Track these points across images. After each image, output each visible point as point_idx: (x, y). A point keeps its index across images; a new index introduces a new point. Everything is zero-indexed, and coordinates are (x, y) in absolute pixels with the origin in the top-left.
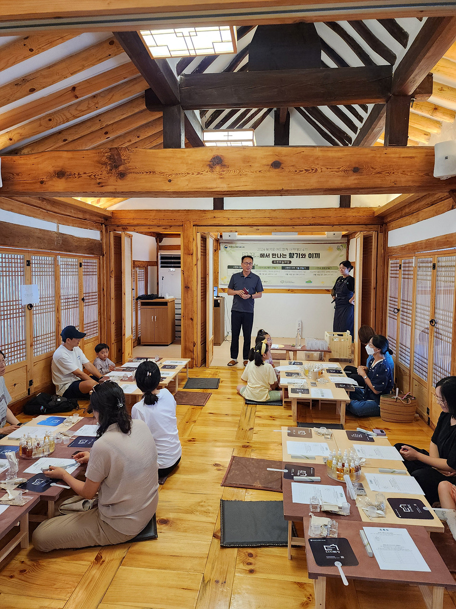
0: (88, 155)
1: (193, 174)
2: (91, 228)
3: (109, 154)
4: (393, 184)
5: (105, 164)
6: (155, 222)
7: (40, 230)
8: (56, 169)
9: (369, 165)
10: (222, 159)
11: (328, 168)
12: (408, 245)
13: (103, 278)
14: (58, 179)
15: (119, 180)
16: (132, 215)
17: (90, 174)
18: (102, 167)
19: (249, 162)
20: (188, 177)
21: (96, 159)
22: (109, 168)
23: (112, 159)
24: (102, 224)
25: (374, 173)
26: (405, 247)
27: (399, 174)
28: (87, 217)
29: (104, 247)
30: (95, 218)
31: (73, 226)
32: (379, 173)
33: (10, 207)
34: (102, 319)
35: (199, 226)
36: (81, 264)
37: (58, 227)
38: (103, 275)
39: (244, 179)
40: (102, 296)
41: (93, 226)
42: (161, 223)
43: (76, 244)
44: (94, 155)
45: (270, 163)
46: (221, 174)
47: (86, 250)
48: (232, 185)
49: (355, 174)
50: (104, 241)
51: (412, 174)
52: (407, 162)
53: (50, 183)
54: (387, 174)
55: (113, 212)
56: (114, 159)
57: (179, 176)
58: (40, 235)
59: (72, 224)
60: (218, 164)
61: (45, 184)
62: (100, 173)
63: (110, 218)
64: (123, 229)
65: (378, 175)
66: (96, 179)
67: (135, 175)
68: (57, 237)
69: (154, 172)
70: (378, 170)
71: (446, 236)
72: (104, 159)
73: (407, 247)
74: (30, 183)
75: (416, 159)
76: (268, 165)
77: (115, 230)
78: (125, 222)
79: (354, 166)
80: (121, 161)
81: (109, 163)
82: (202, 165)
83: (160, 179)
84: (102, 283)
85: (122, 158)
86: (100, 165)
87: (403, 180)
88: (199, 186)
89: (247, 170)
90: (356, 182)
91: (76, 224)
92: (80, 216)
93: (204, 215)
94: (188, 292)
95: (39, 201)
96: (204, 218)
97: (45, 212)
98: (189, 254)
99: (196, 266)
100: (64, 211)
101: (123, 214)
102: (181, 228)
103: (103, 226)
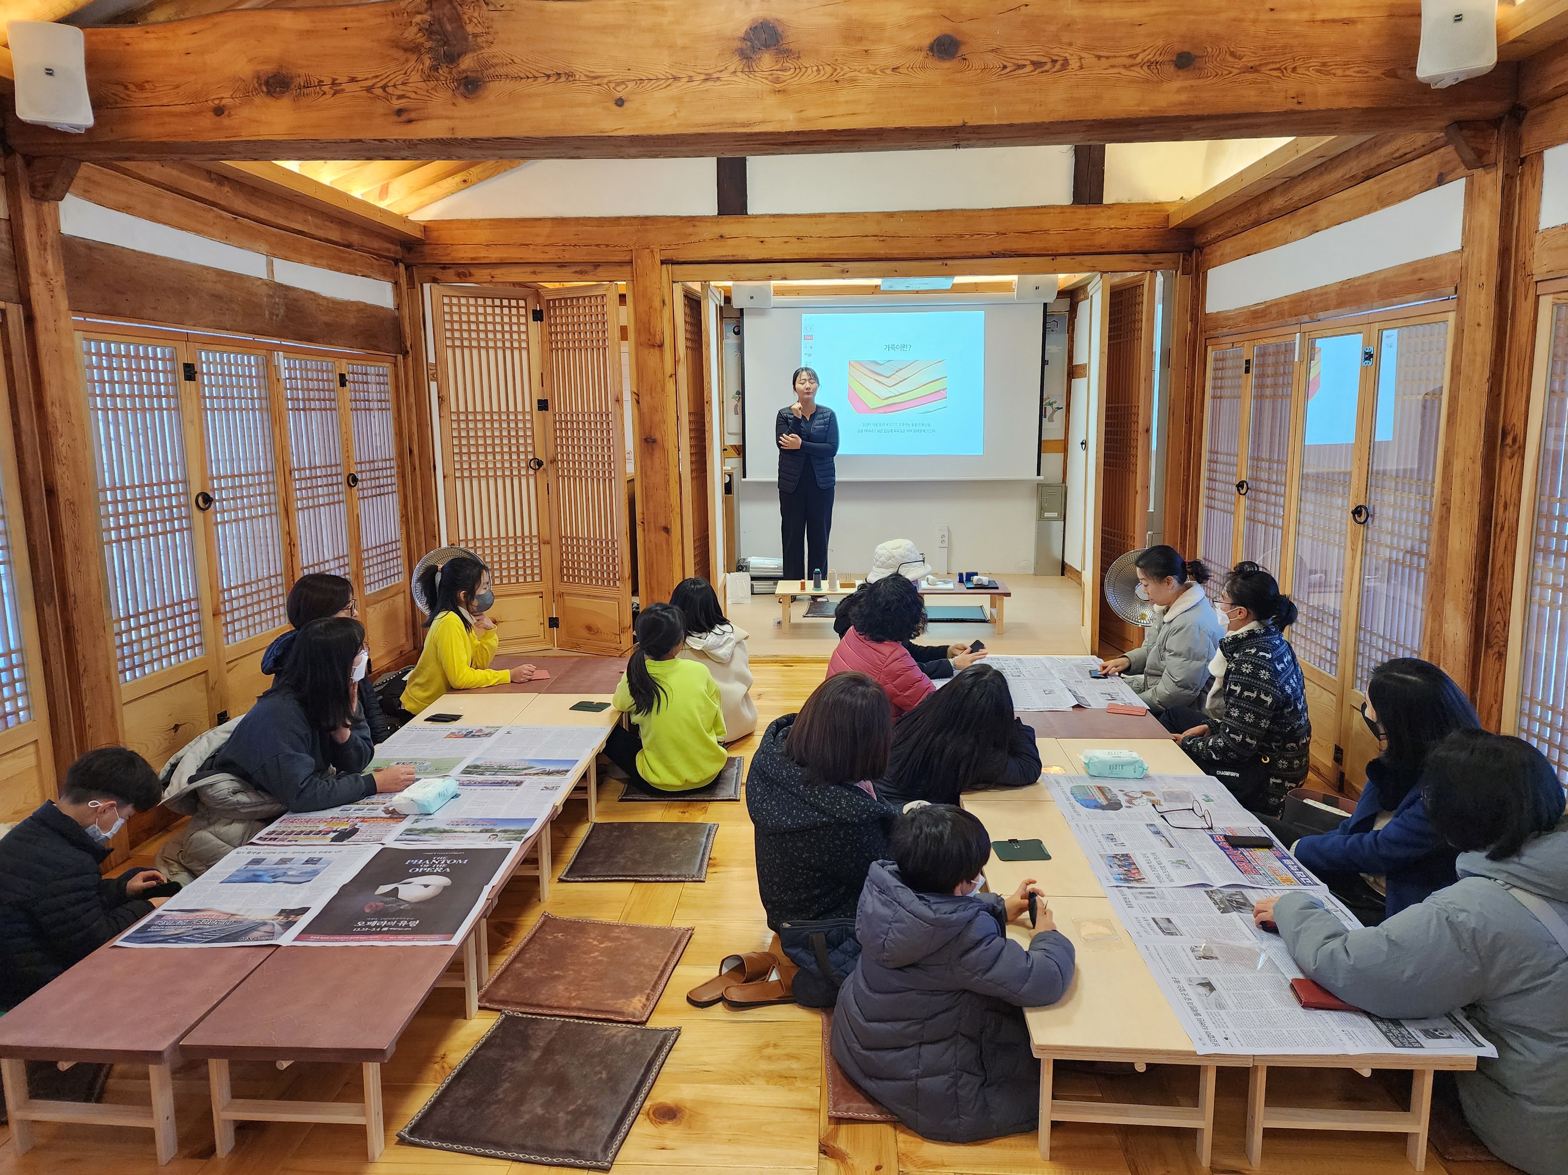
0: (359, 20)
1: (691, 79)
2: (366, 272)
3: (427, 17)
4: (1292, 105)
5: (415, 49)
6: (552, 255)
7: (220, 273)
8: (259, 68)
9: (1224, 45)
10: (780, 29)
11: (1099, 57)
12: (1277, 303)
13: (409, 419)
14: (268, 100)
15: (461, 100)
16: (483, 236)
17: (369, 83)
18: (407, 61)
19: (860, 39)
20: (675, 89)
21: (386, 33)
22: (428, 63)
23: (437, 33)
24: (396, 262)
25: (1235, 71)
26: (1264, 310)
27: (1312, 72)
28: (355, 237)
29: (407, 329)
30: (376, 244)
31: (315, 264)
32: (1253, 69)
33: (123, 199)
34: (413, 534)
35: (678, 263)
36: (342, 376)
37: (270, 265)
38: (409, 410)
39: (845, 94)
41: (371, 266)
42: (567, 256)
43: (326, 319)
44: (379, 20)
45: (927, 42)
46: (777, 80)
47: (355, 336)
48: (811, 113)
49: (1181, 73)
50: (406, 311)
51: (1348, 73)
52: (1333, 35)
53: (245, 112)
54: (1276, 73)
55: (426, 228)
56: (444, 33)
57: (647, 85)
58: (220, 288)
59: (311, 260)
60: (767, 46)
61: (229, 115)
62: (400, 78)
63: (419, 242)
64: (459, 275)
65: (1250, 76)
66: (387, 98)
67: (508, 86)
68: (269, 296)
69: (570, 75)
70: (1250, 60)
71: (1415, 267)
72: (411, 33)
73: (1274, 310)
74: (181, 115)
75: (1360, 26)
76: (920, 50)
77: (434, 280)
78: (464, 254)
79: (1179, 47)
80: (466, 39)
81: (428, 45)
82: (717, 52)
83: (589, 98)
84: (406, 432)
85: (470, 28)
86: (400, 54)
87: (1321, 89)
88: (709, 118)
89: (856, 66)
90: (1183, 97)
91: (321, 257)
92: (335, 234)
93: (691, 230)
94: (652, 455)
95: (208, 184)
96: (693, 239)
97: (228, 219)
98: (653, 346)
99: (672, 380)
100: (286, 218)
101: (456, 232)
102: (627, 269)
103: (402, 267)
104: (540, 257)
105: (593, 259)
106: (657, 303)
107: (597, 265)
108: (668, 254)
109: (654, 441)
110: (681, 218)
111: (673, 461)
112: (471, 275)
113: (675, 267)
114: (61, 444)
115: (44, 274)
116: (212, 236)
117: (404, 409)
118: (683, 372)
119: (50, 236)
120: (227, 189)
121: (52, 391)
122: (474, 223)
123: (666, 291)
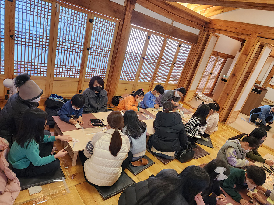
2: (194, 27)
6: (233, 30)
7: (161, 22)
16: (221, 23)
24: (203, 26)
28: (194, 20)
29: (199, 40)
30: (199, 22)
31: (183, 23)
33: (147, 6)
34: (183, 77)
35: (262, 37)
36: (180, 45)
37: (173, 22)
40: (187, 65)
41: (196, 26)
42: (236, 31)
43: (181, 34)
47: (186, 38)
50: (200, 36)
55: (211, 20)
58: (160, 24)
59: (182, 23)
63: (209, 23)
64: (213, 31)
68: (170, 28)
77: (208, 31)
78: (215, 27)
84: (190, 58)
91: (185, 22)
92: (189, 19)
93: (269, 30)
94: (233, 78)
95: (165, 5)
96: (268, 32)
97: (167, 12)
98: (245, 55)
99: (246, 63)
100: (179, 14)
101: (216, 22)
102: (248, 36)
103: (204, 27)
104: (230, 30)
105: (242, 32)
106: (251, 46)
107: (242, 34)
108: (260, 35)
109: (235, 75)
110: (268, 27)
111: (237, 81)
112: (215, 31)
113: (261, 38)
114: (121, 43)
115: (128, 16)
116: (162, 15)
118: (250, 62)
119: (131, 10)
120: (168, 7)
121: (123, 34)
122: (221, 21)
123: (255, 43)
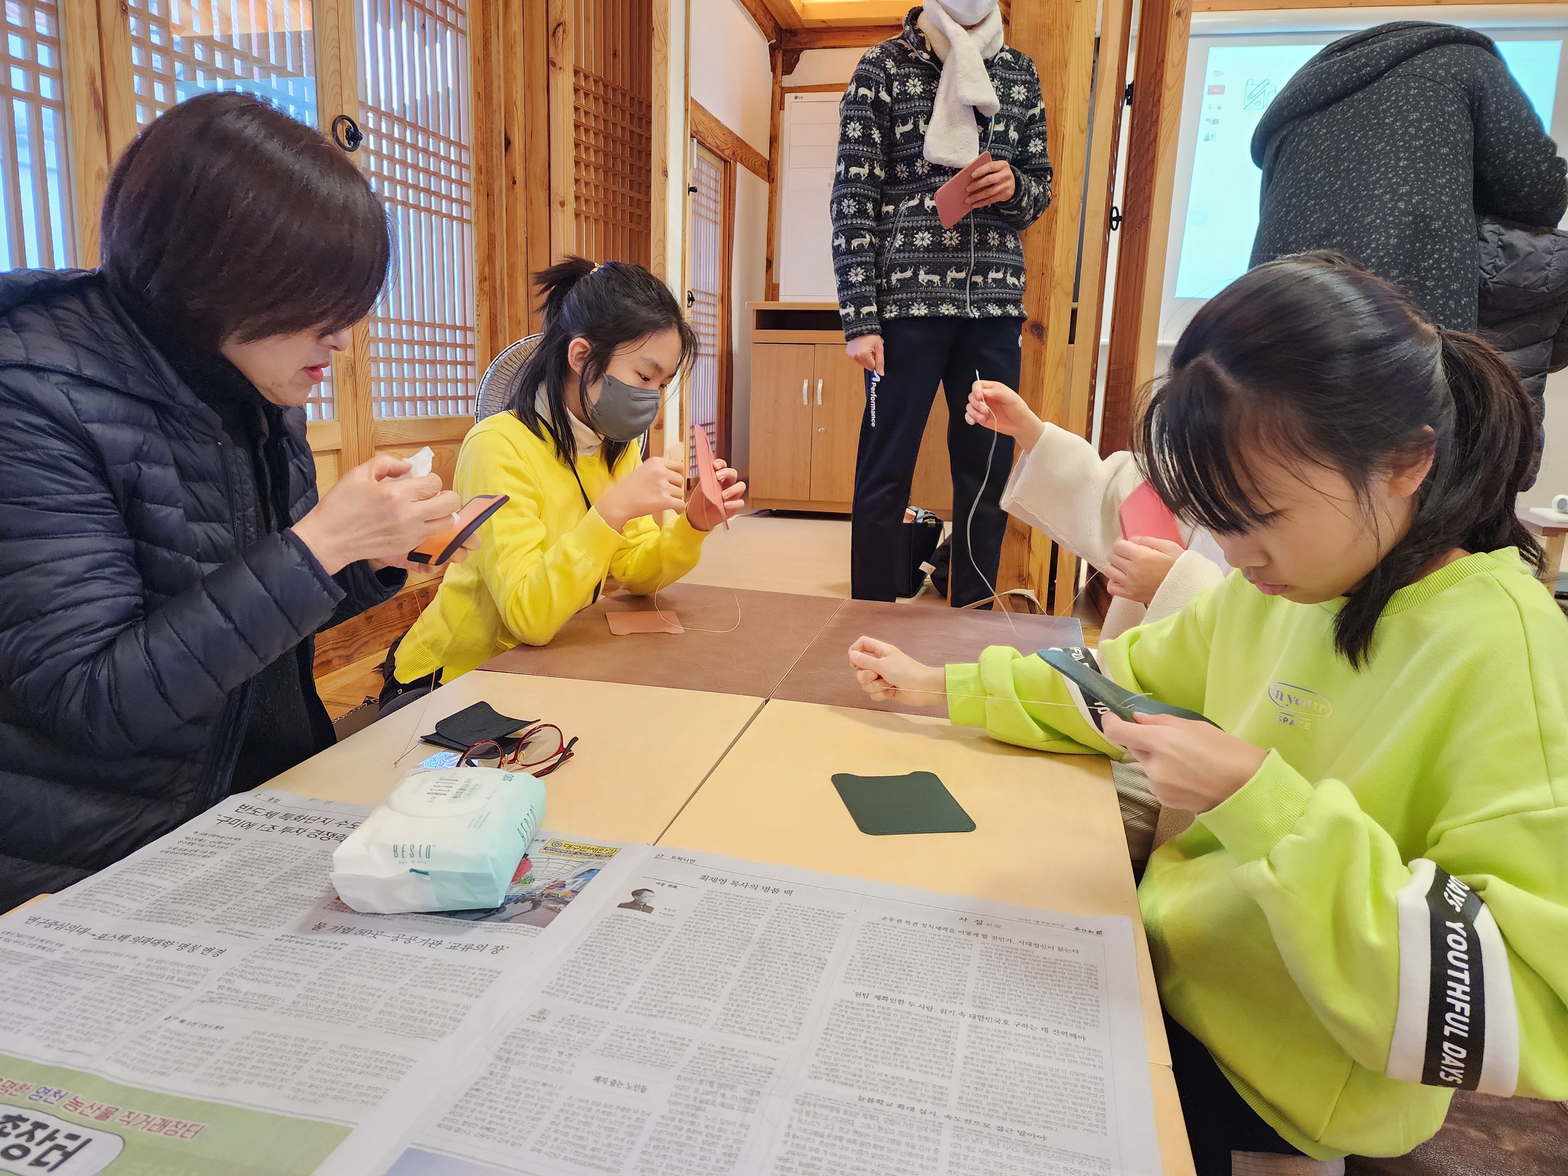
13: (508, 70)
38: (509, 49)
40: (502, 182)
84: (499, 97)
117: (497, 47)
